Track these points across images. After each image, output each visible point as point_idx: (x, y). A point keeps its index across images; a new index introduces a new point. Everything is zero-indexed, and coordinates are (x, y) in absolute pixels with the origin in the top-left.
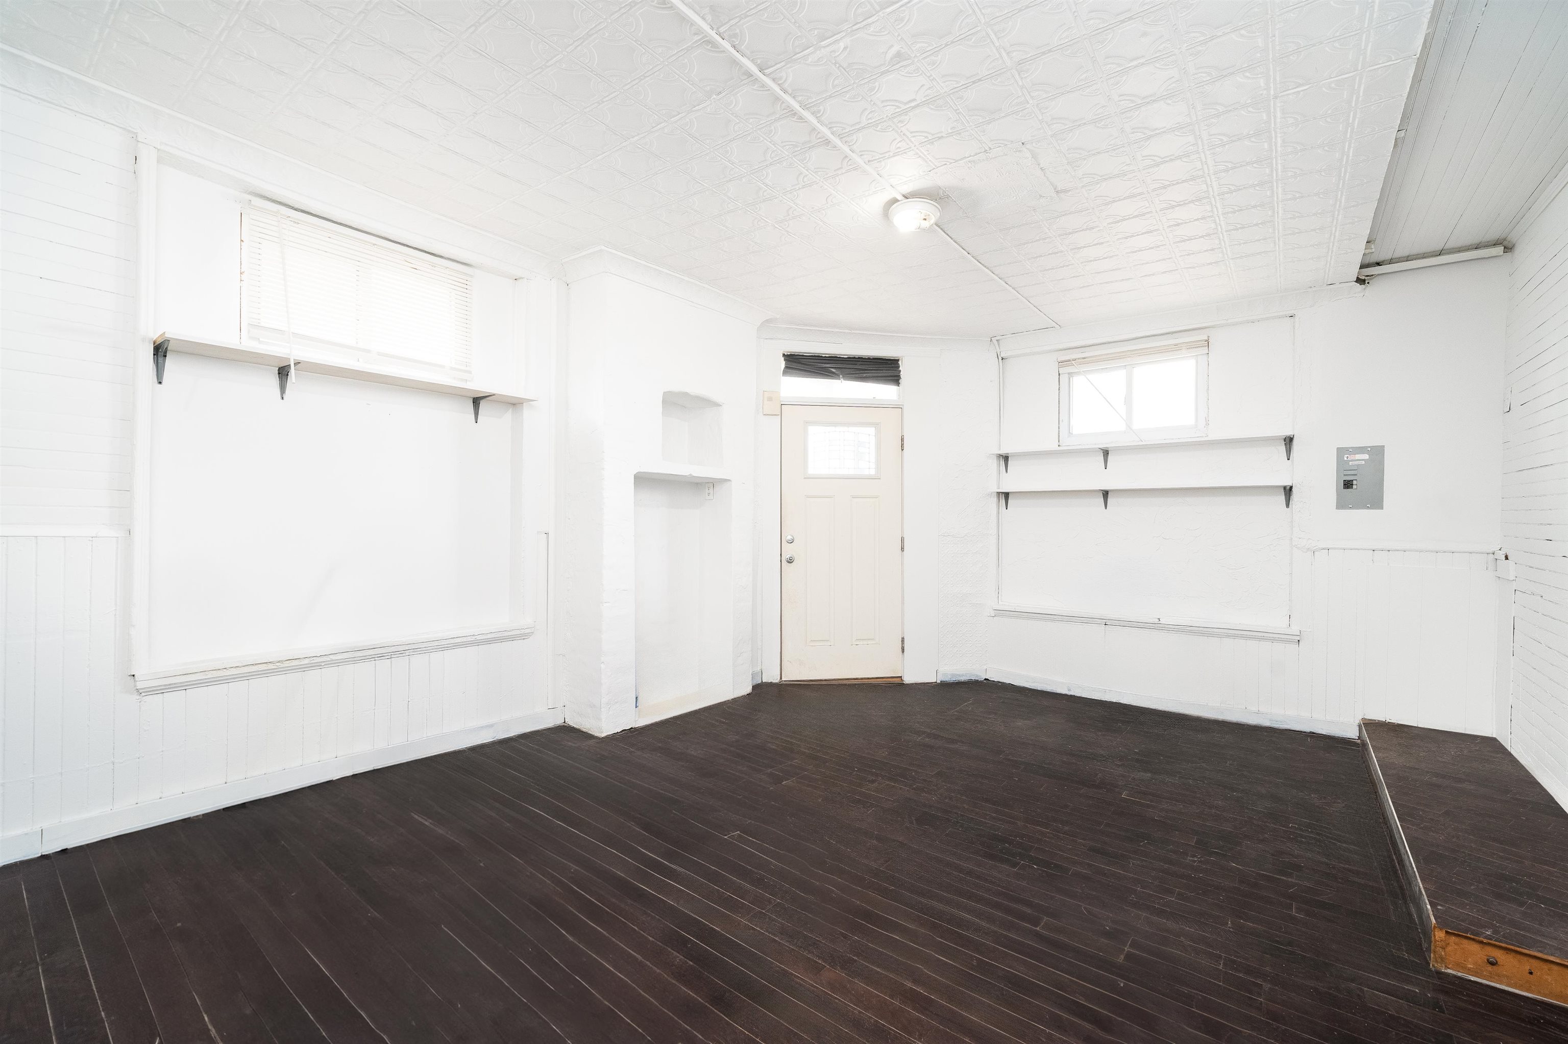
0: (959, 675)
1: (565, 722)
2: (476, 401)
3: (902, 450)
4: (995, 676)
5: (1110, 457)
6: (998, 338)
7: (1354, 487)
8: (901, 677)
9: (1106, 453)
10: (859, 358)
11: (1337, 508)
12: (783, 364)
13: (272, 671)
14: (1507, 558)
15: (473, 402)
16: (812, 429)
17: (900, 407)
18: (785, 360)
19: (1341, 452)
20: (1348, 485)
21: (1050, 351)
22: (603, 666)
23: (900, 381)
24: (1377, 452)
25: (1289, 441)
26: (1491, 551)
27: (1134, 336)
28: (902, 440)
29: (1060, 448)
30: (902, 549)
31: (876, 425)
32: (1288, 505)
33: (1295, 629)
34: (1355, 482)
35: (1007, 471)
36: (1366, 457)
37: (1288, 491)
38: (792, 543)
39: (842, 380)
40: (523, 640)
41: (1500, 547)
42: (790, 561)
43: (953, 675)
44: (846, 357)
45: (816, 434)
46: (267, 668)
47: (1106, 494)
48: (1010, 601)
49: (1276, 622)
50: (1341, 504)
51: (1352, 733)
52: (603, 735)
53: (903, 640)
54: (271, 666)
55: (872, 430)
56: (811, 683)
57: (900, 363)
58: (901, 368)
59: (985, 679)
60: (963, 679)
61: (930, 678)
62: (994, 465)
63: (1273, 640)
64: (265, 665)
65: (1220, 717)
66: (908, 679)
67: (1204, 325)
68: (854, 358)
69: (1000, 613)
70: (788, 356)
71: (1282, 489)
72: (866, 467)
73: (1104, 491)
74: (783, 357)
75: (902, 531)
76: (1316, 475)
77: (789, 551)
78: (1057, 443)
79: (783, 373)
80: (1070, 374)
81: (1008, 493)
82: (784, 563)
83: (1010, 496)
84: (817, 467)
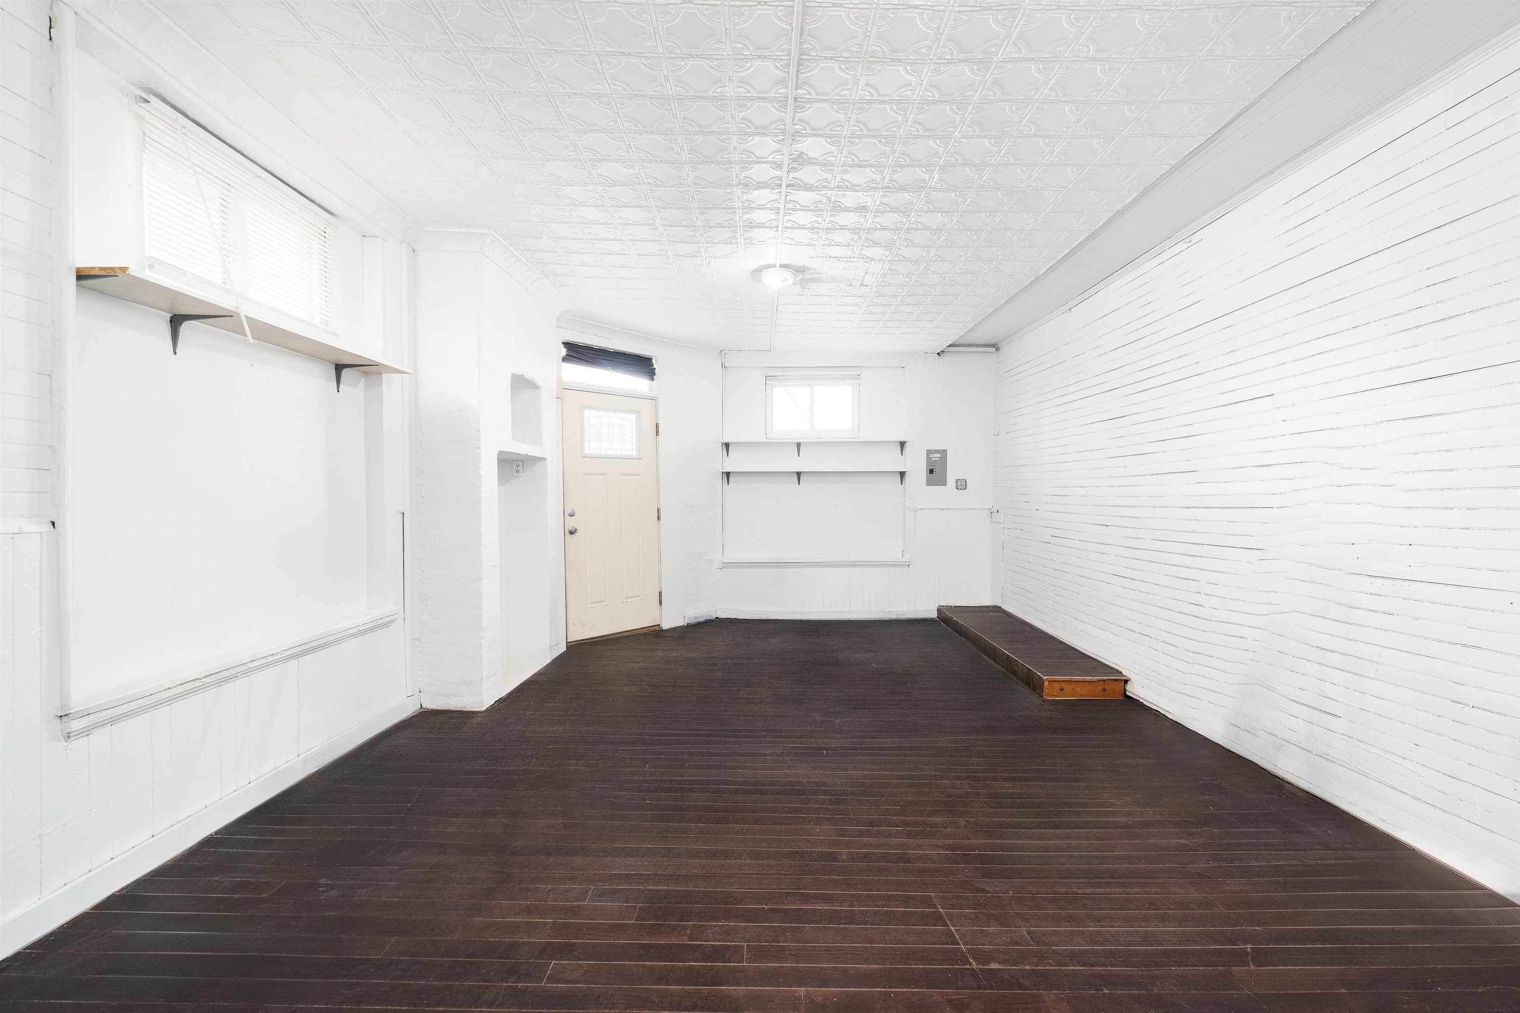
0: (699, 617)
1: (421, 707)
2: (339, 368)
3: (657, 435)
4: (723, 615)
5: (801, 448)
6: (725, 352)
7: (934, 473)
8: (659, 625)
9: (799, 445)
10: (622, 353)
11: (927, 485)
12: (564, 352)
13: (198, 688)
14: (997, 512)
15: (336, 369)
16: (587, 413)
17: (654, 399)
18: (565, 347)
19: (929, 452)
20: (931, 471)
21: (761, 367)
22: (482, 641)
23: (654, 377)
24: (944, 453)
25: (902, 444)
26: (989, 508)
27: (818, 365)
28: (657, 426)
29: (766, 440)
30: (659, 518)
31: (638, 412)
32: (902, 483)
33: (907, 558)
34: (934, 470)
35: (728, 455)
36: (939, 455)
37: (902, 474)
38: (573, 516)
39: (611, 370)
40: (387, 628)
41: (992, 506)
42: (571, 533)
43: (695, 619)
44: (612, 351)
45: (591, 417)
46: (194, 686)
47: (799, 474)
48: (732, 556)
49: (895, 555)
50: (929, 483)
51: (934, 615)
52: (484, 709)
53: (660, 594)
54: (198, 683)
55: (633, 417)
56: (593, 640)
57: (653, 361)
58: (655, 366)
59: (716, 618)
60: (702, 620)
61: (681, 623)
62: (720, 451)
63: (894, 566)
64: (192, 683)
66: (666, 626)
67: (858, 365)
68: (619, 352)
69: (726, 565)
70: (567, 345)
71: (899, 473)
72: (630, 449)
73: (797, 473)
74: (562, 345)
75: (658, 503)
76: (916, 466)
77: (571, 523)
78: (765, 436)
79: (564, 359)
80: (773, 386)
81: (729, 473)
82: (567, 534)
83: (731, 475)
84: (592, 447)
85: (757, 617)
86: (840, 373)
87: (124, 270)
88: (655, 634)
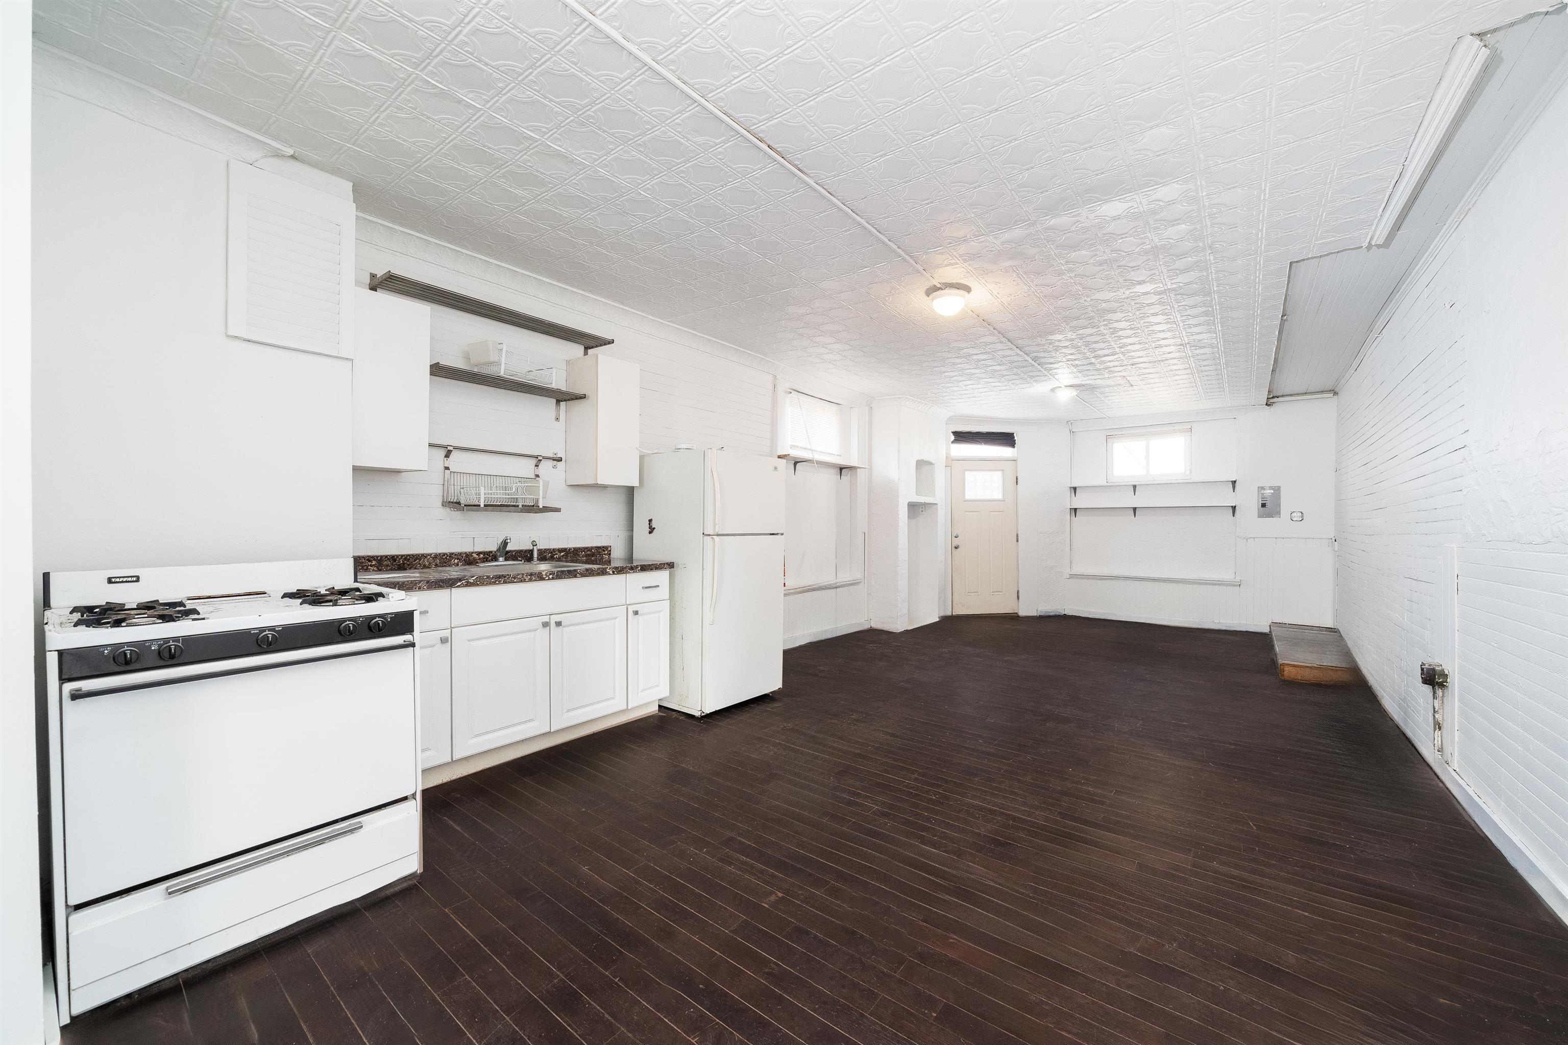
0: (1050, 612)
1: (871, 626)
3: (1017, 485)
4: (1069, 612)
5: (1137, 488)
6: (1072, 422)
7: (1267, 506)
8: (1018, 612)
9: (1135, 487)
11: (1259, 517)
12: (953, 438)
14: (1335, 541)
15: (840, 470)
16: (968, 474)
17: (1015, 460)
19: (1260, 488)
20: (1263, 505)
21: (1103, 430)
22: (898, 597)
23: (1015, 445)
24: (1277, 490)
25: (1234, 483)
26: (1330, 538)
27: (1151, 424)
28: (1017, 479)
29: (1108, 484)
30: (1017, 541)
31: (1002, 471)
32: (1234, 516)
33: (1238, 579)
34: (1267, 504)
35: (1075, 496)
36: (1272, 491)
37: (1234, 508)
38: (957, 537)
39: (984, 444)
40: (856, 586)
41: (1332, 536)
42: (956, 548)
43: (1046, 612)
44: (986, 432)
45: (970, 476)
47: (1135, 509)
48: (1078, 569)
49: (1228, 576)
50: (1261, 515)
51: (1266, 629)
52: (898, 632)
53: (1018, 592)
55: (1000, 473)
56: (970, 616)
57: (1015, 435)
58: (1016, 438)
59: (1064, 614)
60: (1051, 614)
61: (1033, 613)
62: (1069, 493)
63: (1226, 585)
65: (1200, 627)
66: (1022, 613)
67: (1189, 420)
68: (991, 433)
69: (1073, 576)
70: (955, 433)
71: (1231, 507)
72: (997, 494)
73: (1133, 508)
74: (952, 434)
75: (1017, 531)
76: (1248, 500)
77: (956, 542)
78: (1106, 481)
79: (952, 442)
80: (1113, 443)
81: (1076, 509)
82: (953, 549)
83: (1077, 510)
84: (969, 495)
85: (1097, 617)
86: (1173, 428)
87: (789, 455)
88: (1013, 618)
